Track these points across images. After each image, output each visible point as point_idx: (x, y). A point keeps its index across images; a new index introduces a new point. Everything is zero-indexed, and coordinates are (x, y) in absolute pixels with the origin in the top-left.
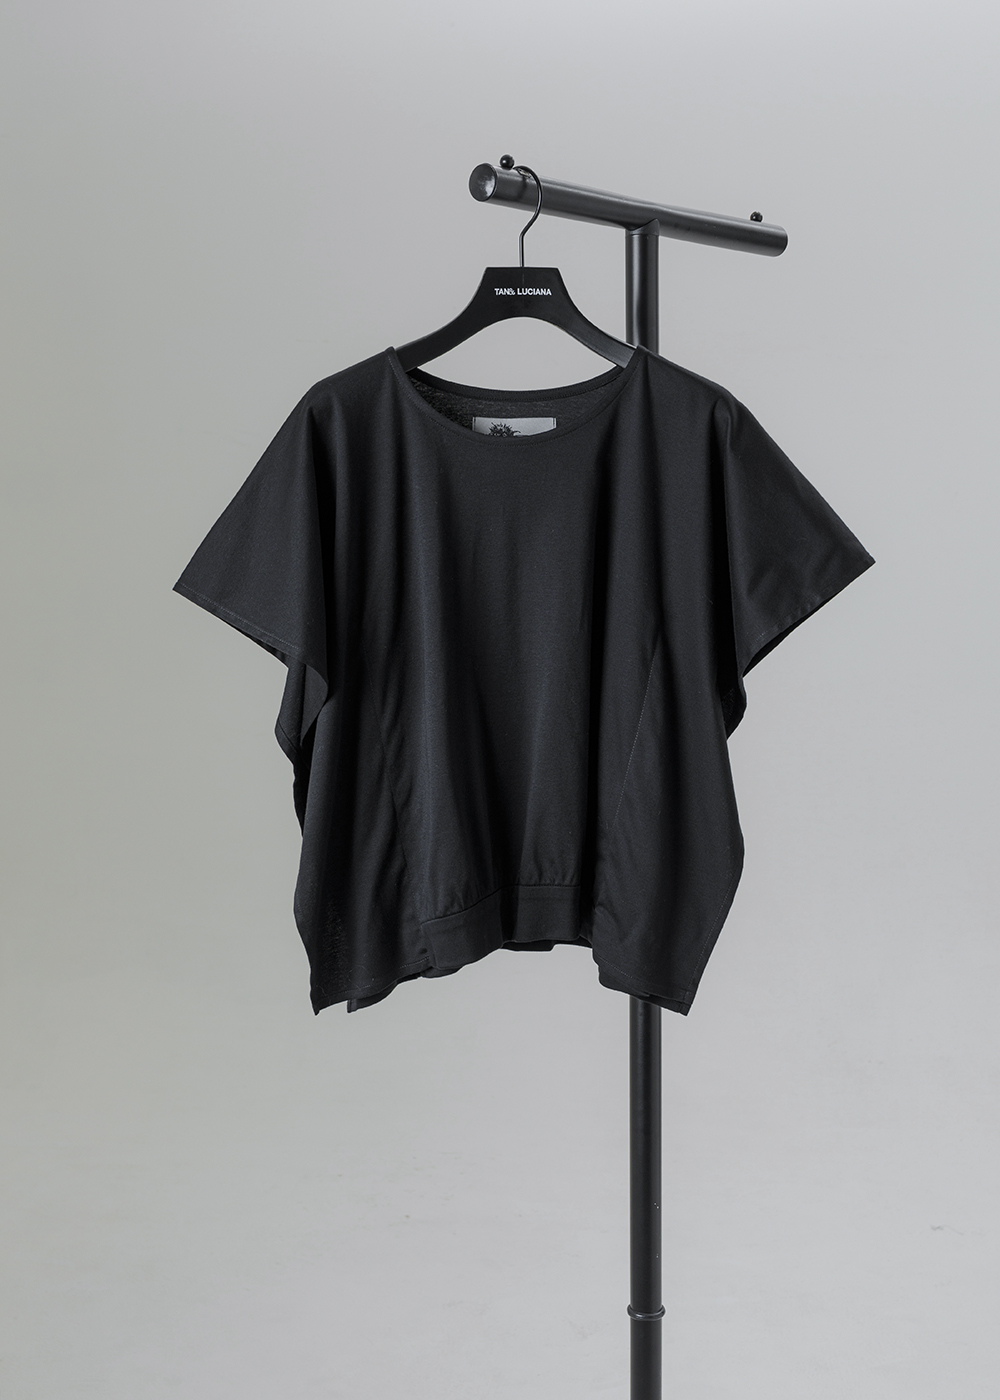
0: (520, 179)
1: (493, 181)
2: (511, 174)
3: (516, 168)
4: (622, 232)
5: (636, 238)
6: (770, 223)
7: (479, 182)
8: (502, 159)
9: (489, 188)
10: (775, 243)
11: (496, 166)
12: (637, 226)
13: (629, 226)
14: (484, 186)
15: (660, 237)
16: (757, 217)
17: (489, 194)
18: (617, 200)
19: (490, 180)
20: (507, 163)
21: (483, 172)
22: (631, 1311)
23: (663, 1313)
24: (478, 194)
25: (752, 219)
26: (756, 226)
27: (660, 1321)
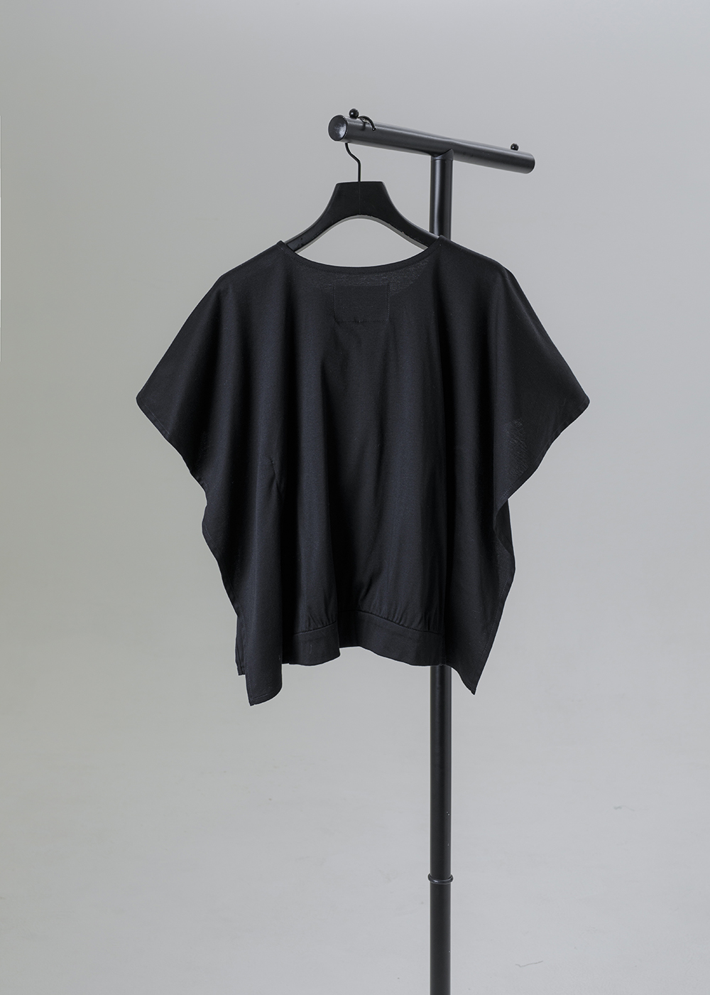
0: (362, 125)
1: (345, 127)
2: (357, 122)
3: (361, 118)
4: (429, 158)
5: (438, 162)
6: (523, 151)
7: (335, 128)
8: (351, 112)
9: (342, 132)
10: (526, 165)
11: (347, 116)
12: (439, 154)
13: (433, 154)
14: (339, 131)
15: (454, 161)
16: (515, 147)
17: (342, 136)
18: (426, 137)
19: (343, 126)
20: (354, 114)
21: (337, 121)
22: (430, 878)
23: (452, 879)
24: (334, 135)
25: (512, 148)
26: (514, 153)
27: (450, 885)
